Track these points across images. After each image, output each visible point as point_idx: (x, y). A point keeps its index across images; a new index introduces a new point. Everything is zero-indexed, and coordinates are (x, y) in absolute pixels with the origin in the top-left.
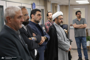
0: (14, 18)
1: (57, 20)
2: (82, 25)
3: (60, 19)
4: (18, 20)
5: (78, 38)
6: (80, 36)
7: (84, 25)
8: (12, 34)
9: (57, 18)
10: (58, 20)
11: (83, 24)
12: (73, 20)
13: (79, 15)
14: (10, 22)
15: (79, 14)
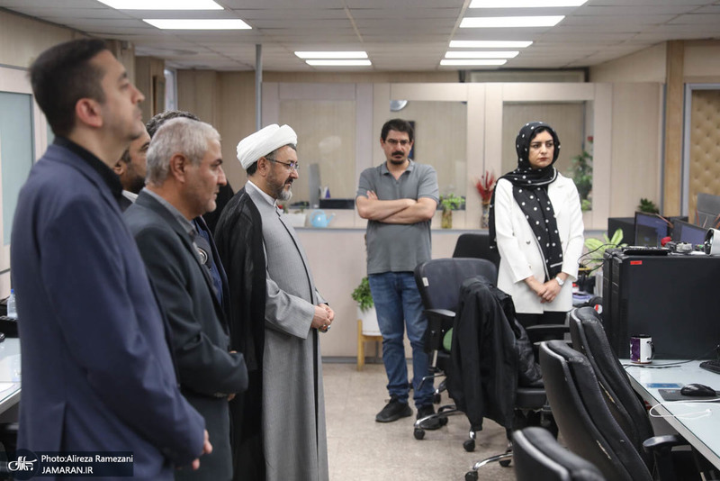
0: (200, 164)
1: (268, 166)
2: (411, 202)
3: (287, 165)
4: (211, 173)
5: (382, 281)
6: (394, 269)
7: (419, 204)
8: (178, 234)
9: (270, 157)
10: (273, 166)
11: (416, 200)
12: (363, 175)
13: (391, 148)
14: (182, 179)
15: (394, 142)
